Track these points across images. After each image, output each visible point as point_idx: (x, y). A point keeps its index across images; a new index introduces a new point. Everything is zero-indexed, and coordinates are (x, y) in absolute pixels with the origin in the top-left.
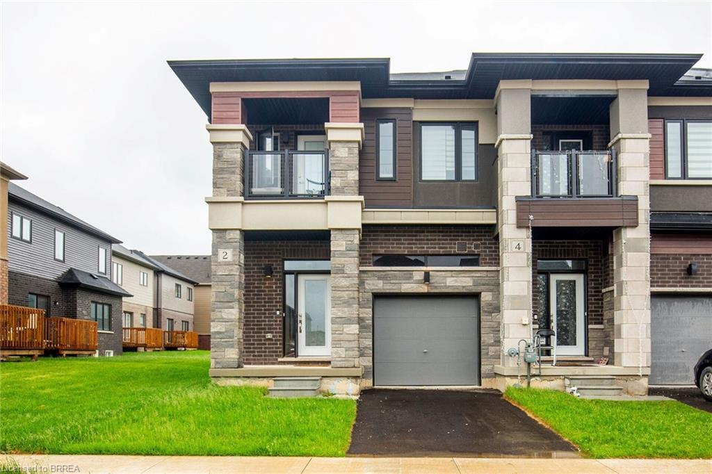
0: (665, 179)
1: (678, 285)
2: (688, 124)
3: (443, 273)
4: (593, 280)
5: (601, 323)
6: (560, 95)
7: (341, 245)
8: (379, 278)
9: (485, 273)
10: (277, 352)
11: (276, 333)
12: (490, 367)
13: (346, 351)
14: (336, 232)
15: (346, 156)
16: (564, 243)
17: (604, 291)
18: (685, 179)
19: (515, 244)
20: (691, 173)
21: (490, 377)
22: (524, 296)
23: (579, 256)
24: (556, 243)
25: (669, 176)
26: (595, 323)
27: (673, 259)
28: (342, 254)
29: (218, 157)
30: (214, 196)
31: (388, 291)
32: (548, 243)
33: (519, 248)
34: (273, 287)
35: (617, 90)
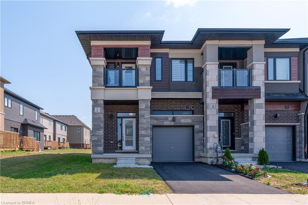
0: (267, 80)
1: (271, 122)
2: (277, 59)
3: (180, 117)
4: (237, 120)
5: (240, 137)
6: (229, 46)
7: (143, 106)
8: (155, 119)
9: (196, 117)
10: (115, 148)
11: (114, 141)
12: (198, 154)
13: (145, 147)
14: (141, 101)
15: (145, 71)
16: (226, 106)
17: (241, 124)
18: (275, 80)
19: (212, 106)
20: (277, 78)
21: (198, 158)
22: (216, 126)
23: (232, 111)
24: (223, 106)
25: (269, 80)
26: (238, 137)
27: (269, 112)
28: (143, 110)
29: (94, 71)
30: (93, 86)
31: (159, 124)
32: (228, 106)
33: (213, 107)
34: (113, 123)
35: (252, 45)
